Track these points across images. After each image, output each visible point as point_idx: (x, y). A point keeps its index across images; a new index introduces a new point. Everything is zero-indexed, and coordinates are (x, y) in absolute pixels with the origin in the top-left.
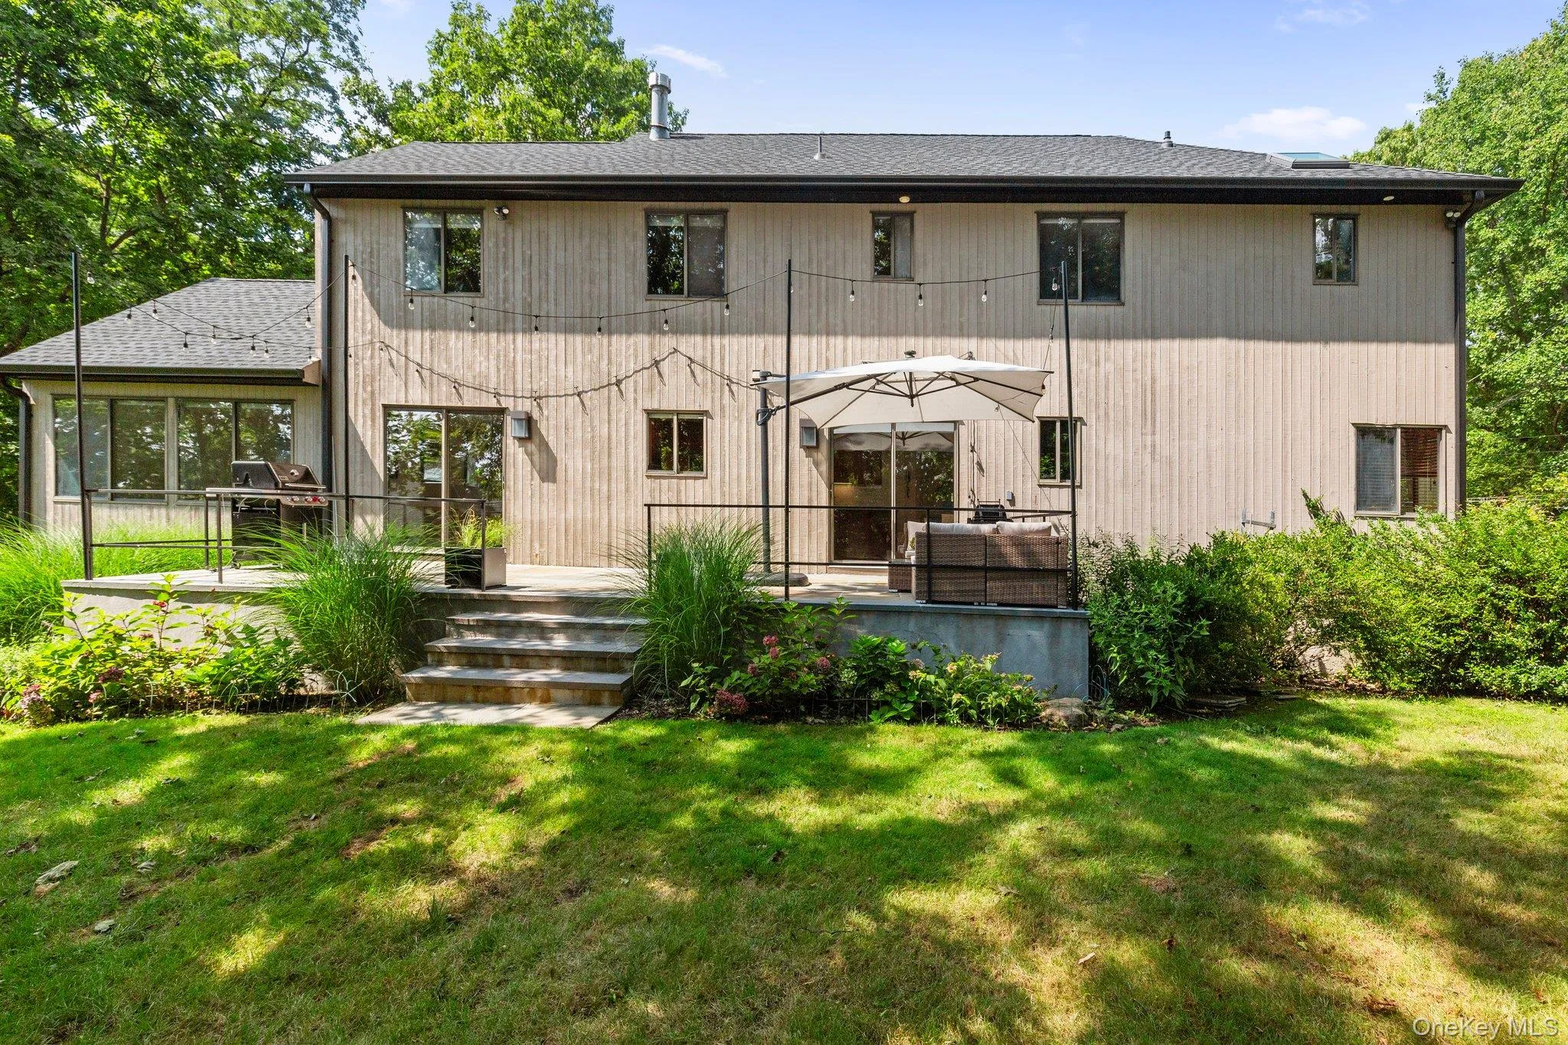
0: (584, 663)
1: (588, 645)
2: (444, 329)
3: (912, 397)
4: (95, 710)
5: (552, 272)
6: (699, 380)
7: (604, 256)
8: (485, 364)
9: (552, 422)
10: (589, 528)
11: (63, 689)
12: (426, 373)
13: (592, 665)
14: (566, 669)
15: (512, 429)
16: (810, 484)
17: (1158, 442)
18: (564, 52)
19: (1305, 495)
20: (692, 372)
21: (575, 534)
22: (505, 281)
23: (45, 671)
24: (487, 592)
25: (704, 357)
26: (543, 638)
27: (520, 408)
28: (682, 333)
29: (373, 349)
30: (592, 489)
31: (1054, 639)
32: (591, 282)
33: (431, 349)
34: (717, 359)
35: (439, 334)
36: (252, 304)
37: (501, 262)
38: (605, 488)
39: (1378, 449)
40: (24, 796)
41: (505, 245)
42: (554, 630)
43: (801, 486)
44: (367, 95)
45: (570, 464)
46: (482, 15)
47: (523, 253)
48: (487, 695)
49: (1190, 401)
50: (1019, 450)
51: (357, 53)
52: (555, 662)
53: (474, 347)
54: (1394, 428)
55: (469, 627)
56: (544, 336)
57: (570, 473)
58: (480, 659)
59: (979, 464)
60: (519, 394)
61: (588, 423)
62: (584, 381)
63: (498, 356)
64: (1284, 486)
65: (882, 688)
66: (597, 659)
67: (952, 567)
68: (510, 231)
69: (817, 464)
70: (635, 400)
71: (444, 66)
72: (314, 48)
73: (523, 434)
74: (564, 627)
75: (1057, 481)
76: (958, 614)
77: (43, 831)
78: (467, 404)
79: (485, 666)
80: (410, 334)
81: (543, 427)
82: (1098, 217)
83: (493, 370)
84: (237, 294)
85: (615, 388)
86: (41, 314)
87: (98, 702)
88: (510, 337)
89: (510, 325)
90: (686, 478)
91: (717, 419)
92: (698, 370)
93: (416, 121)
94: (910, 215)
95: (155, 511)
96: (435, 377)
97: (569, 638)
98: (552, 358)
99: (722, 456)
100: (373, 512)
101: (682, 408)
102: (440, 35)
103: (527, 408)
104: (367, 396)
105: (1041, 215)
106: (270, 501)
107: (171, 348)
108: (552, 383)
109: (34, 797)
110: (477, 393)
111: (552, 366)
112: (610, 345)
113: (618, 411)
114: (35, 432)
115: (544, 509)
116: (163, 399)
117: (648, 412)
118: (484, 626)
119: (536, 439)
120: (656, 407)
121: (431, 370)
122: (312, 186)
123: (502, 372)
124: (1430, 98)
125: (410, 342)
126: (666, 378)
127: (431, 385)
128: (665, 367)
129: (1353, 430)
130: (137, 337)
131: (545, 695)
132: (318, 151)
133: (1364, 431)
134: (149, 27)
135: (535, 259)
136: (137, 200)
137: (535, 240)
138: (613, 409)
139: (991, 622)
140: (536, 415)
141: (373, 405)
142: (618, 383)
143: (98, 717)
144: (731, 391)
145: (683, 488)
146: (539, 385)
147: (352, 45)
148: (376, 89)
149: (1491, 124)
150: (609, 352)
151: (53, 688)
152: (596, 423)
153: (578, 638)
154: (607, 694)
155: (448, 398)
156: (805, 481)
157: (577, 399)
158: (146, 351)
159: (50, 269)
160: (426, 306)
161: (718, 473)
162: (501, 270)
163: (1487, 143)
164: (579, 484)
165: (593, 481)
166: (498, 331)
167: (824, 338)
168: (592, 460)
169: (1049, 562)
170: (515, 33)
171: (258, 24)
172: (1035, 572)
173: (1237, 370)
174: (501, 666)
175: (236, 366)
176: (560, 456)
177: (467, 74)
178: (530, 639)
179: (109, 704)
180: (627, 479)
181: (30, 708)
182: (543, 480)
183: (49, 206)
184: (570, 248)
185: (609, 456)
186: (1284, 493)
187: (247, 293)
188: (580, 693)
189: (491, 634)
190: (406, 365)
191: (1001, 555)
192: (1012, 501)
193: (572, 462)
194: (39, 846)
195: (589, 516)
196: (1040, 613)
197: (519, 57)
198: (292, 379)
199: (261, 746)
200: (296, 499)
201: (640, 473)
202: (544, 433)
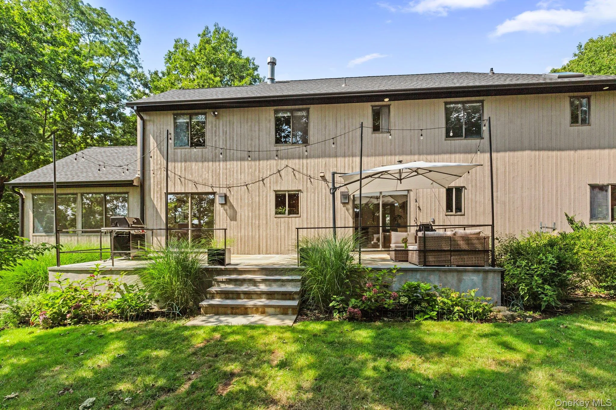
0: (276, 296)
1: (275, 288)
2: (190, 161)
3: (401, 180)
4: (69, 321)
5: (235, 136)
6: (297, 177)
7: (257, 129)
8: (207, 175)
9: (235, 197)
10: (250, 239)
11: (55, 313)
12: (183, 179)
13: (280, 297)
14: (268, 299)
15: (218, 200)
16: (345, 218)
17: (499, 195)
18: (221, 55)
19: (566, 215)
20: (294, 174)
21: (244, 242)
22: (216, 141)
23: (47, 305)
24: (227, 267)
25: (299, 168)
26: (255, 286)
27: (221, 192)
28: (290, 159)
29: (161, 171)
30: (252, 223)
31: (485, 280)
32: (252, 140)
33: (185, 170)
34: (305, 168)
35: (188, 163)
36: (107, 156)
37: (214, 134)
38: (257, 222)
39: (600, 195)
40: (57, 363)
41: (216, 127)
42: (259, 282)
43: (341, 219)
44: (141, 77)
45: (243, 214)
46: (186, 43)
47: (223, 130)
48: (237, 311)
49: (513, 177)
50: (437, 201)
51: (137, 61)
52: (264, 296)
53: (202, 168)
54: (608, 185)
55: (222, 282)
56: (232, 162)
57: (243, 217)
58: (231, 296)
59: (419, 207)
60: (221, 186)
61: (250, 197)
62: (248, 180)
63: (213, 171)
64: (557, 211)
65: (420, 304)
66: (282, 294)
67: (435, 250)
68: (218, 121)
69: (348, 210)
70: (270, 187)
71: (171, 64)
72: (121, 60)
73: (224, 202)
74: (264, 281)
75: (454, 213)
76: (439, 271)
77: (71, 381)
78: (200, 191)
79: (233, 298)
80: (176, 164)
81: (231, 199)
82: (473, 102)
83: (210, 177)
84: (101, 152)
85: (262, 182)
86: (22, 164)
87: (70, 317)
88: (217, 163)
89: (218, 159)
90: (291, 217)
91: (305, 193)
92: (297, 173)
93: (162, 85)
94: (389, 106)
95: (73, 238)
96: (186, 181)
97: (266, 286)
98: (235, 171)
99: (307, 208)
100: (160, 235)
101: (290, 189)
102: (170, 52)
103: (225, 192)
104: (159, 189)
105: (446, 103)
106: (126, 232)
107: (79, 174)
108: (235, 182)
109: (61, 363)
110: (204, 186)
111: (235, 174)
112: (259, 165)
113: (263, 191)
114: (25, 209)
115: (232, 232)
116: (76, 194)
117: (275, 191)
118: (229, 281)
119: (228, 204)
120: (279, 189)
121: (185, 178)
122: (137, 107)
123: (214, 178)
124: (575, 55)
125: (176, 167)
126: (283, 177)
127: (185, 184)
128: (282, 173)
129: (588, 187)
130: (64, 170)
131: (263, 310)
132: (124, 99)
133: (593, 187)
134: (65, 52)
135: (228, 132)
136: (56, 120)
137: (228, 124)
138: (261, 191)
139: (455, 274)
140: (228, 194)
141: (161, 193)
142: (263, 180)
143: (70, 324)
144: (311, 181)
145: (290, 222)
146: (230, 182)
147: (136, 58)
148: (144, 75)
149: (605, 64)
150: (259, 168)
151: (52, 312)
152: (254, 196)
153: (270, 285)
154: (290, 309)
155: (192, 189)
156: (343, 216)
157: (245, 187)
158: (69, 176)
159: (27, 147)
160: (183, 153)
161: (305, 215)
162: (214, 137)
163: (602, 71)
164: (246, 221)
165: (252, 220)
166: (213, 161)
167: (351, 158)
168: (252, 211)
169: (479, 247)
170: (201, 49)
171: (101, 52)
172: (475, 252)
173: (535, 163)
174: (239, 298)
175: (106, 179)
176: (238, 210)
177: (181, 66)
178: (249, 286)
179: (74, 318)
180: (267, 218)
181: (43, 321)
182: (231, 220)
183: (27, 122)
184: (242, 126)
185: (259, 209)
186: (557, 215)
187: (104, 152)
188: (278, 310)
189: (232, 284)
190: (175, 176)
191: (458, 245)
192: (434, 222)
193: (243, 213)
194: (73, 389)
195: (250, 234)
196: (477, 269)
197: (202, 58)
198: (129, 184)
199: (151, 337)
200: (136, 231)
201: (272, 216)
202: (231, 201)
